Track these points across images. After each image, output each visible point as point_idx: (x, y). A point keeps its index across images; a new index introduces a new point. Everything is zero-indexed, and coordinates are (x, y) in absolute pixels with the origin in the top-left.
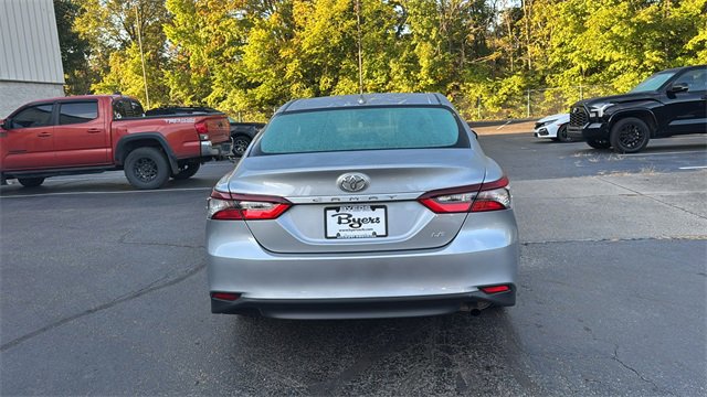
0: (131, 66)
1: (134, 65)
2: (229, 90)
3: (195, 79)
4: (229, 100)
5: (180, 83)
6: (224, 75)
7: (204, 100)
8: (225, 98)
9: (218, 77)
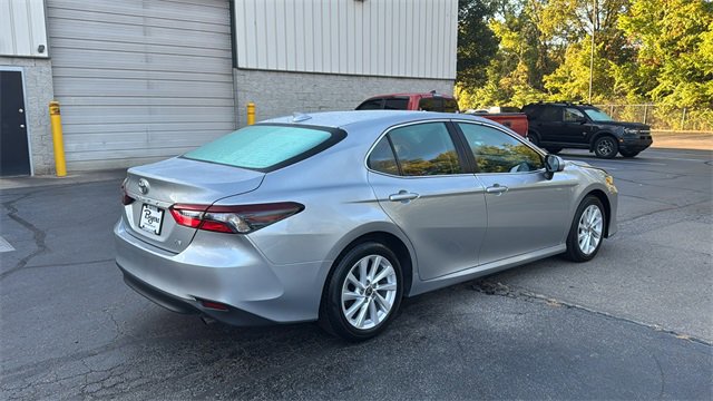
0: (580, 58)
1: (584, 57)
2: (676, 83)
3: (643, 71)
4: (675, 94)
5: (625, 76)
6: (676, 67)
7: (649, 93)
8: (671, 92)
9: (668, 68)
